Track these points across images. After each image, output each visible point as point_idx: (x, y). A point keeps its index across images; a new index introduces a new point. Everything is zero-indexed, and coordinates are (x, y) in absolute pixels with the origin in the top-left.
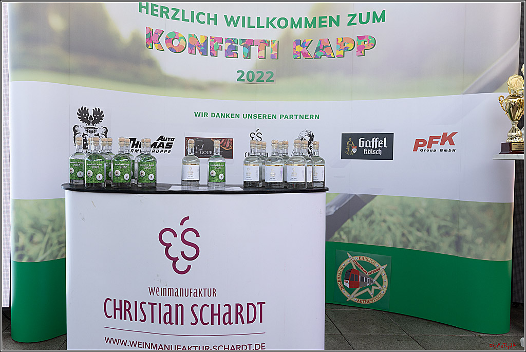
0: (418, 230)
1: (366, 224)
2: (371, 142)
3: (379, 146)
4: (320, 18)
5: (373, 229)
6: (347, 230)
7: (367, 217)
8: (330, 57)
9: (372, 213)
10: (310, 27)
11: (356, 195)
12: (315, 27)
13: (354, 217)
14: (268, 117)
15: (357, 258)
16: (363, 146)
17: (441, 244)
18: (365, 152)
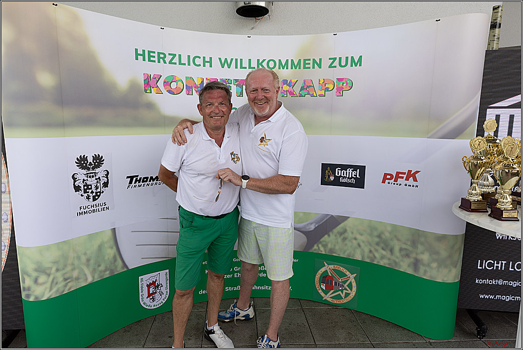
0: (383, 249)
1: (340, 240)
2: (346, 172)
3: (353, 176)
4: (305, 60)
5: (346, 245)
6: (324, 243)
7: (341, 234)
8: (312, 96)
9: (345, 231)
10: (296, 68)
11: (332, 216)
12: (300, 68)
13: (331, 233)
15: (332, 267)
16: (340, 175)
17: (402, 263)
18: (341, 180)
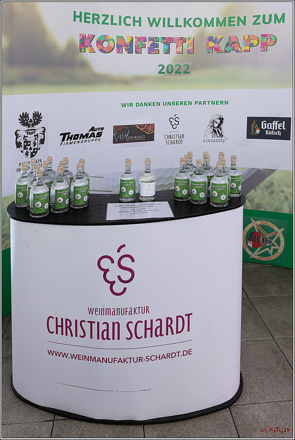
1: (267, 194)
2: (272, 125)
3: (279, 128)
4: (230, 18)
5: (273, 198)
6: (251, 198)
7: (268, 187)
8: (237, 51)
9: (272, 184)
10: (221, 26)
11: (258, 170)
13: (257, 188)
14: (185, 103)
15: (259, 222)
16: (265, 127)
18: (267, 133)
